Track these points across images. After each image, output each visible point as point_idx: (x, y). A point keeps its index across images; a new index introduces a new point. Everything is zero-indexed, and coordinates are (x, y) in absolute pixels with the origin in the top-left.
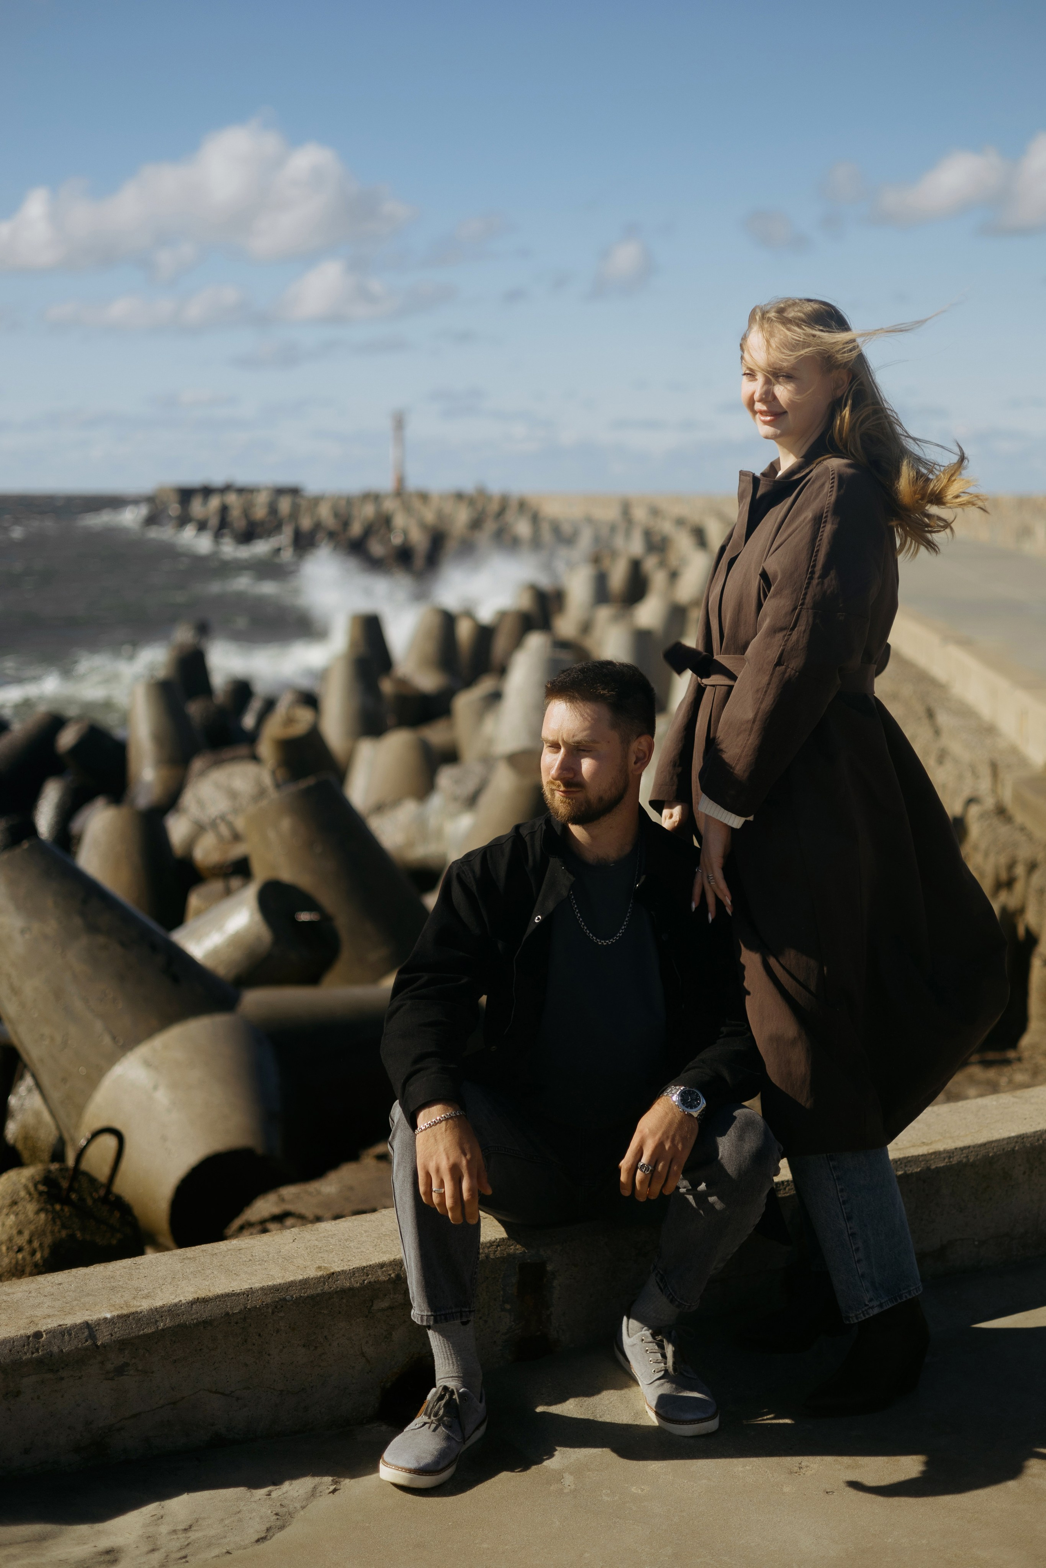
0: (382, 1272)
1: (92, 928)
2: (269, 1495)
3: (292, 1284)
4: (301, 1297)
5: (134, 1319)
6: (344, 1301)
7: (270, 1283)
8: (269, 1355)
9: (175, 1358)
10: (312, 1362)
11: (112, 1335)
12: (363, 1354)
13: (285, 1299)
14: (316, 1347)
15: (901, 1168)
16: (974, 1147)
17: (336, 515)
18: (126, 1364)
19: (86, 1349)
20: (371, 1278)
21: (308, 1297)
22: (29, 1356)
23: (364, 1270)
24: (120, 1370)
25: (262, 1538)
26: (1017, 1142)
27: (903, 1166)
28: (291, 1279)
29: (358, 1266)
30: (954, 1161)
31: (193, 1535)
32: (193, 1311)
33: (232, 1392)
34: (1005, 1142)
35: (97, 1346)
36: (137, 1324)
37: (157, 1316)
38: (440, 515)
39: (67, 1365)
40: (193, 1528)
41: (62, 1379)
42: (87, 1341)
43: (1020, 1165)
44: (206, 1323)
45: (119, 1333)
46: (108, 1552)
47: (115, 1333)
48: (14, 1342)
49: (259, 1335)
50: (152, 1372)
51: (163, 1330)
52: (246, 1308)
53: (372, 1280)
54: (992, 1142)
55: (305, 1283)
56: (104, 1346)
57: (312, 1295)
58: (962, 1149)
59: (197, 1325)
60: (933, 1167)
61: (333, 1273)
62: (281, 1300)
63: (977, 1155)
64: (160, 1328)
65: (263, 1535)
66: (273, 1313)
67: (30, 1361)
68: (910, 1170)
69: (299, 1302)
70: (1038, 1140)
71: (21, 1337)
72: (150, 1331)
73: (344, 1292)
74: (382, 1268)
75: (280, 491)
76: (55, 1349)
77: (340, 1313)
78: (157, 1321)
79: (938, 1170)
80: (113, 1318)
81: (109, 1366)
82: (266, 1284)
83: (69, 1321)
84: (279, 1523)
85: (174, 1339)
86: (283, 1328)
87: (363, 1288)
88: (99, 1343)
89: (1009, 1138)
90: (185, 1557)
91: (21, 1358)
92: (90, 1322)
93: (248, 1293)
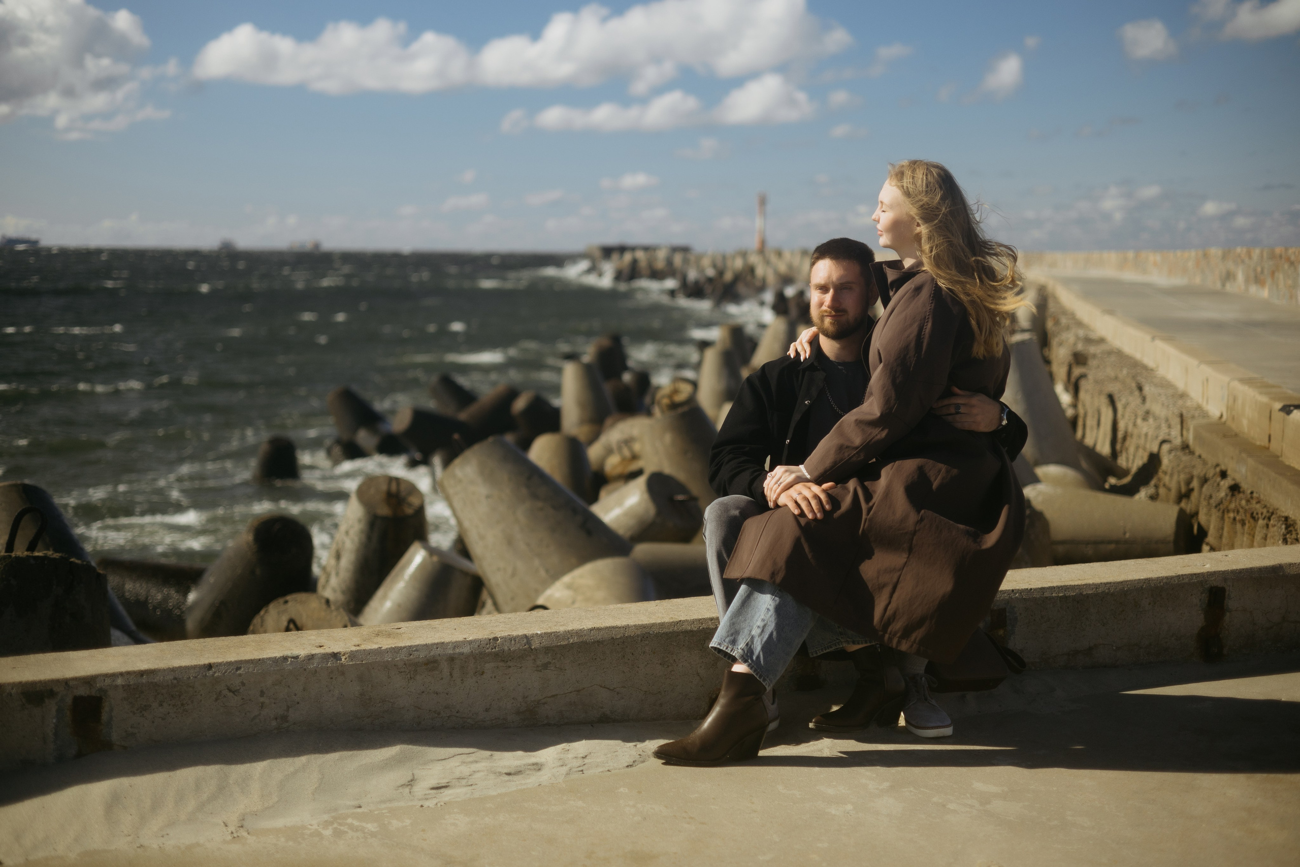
0: (712, 623)
1: (534, 496)
2: (636, 746)
3: (653, 625)
4: (659, 632)
5: (554, 635)
6: (687, 638)
7: (640, 623)
8: (638, 667)
9: (579, 662)
10: (665, 675)
11: (541, 644)
12: (698, 674)
13: (649, 633)
14: (668, 666)
15: (1062, 592)
16: (1114, 583)
17: (714, 266)
18: (549, 663)
19: (525, 650)
20: (704, 626)
21: (664, 633)
22: (490, 650)
23: (700, 621)
24: (546, 666)
25: (630, 765)
26: (1144, 583)
27: (1063, 590)
28: (654, 622)
29: (696, 618)
30: (1100, 590)
31: (586, 761)
32: (592, 634)
33: (615, 688)
34: (1136, 582)
35: (532, 649)
36: (556, 639)
37: (569, 635)
38: (790, 267)
39: (513, 659)
40: (588, 757)
41: (510, 667)
42: (525, 645)
43: (1146, 598)
44: (599, 642)
45: (545, 643)
46: (536, 764)
47: (543, 642)
48: (481, 642)
49: (633, 654)
50: (565, 670)
51: (572, 644)
52: (624, 636)
53: (705, 627)
54: (1127, 581)
55: (662, 625)
56: (536, 649)
57: (667, 632)
58: (1106, 584)
59: (594, 643)
60: (1085, 593)
61: (680, 621)
62: (646, 633)
63: (1116, 588)
64: (570, 642)
65: (631, 764)
66: (641, 641)
67: (490, 654)
68: (1068, 594)
69: (658, 635)
70: (1160, 582)
71: (486, 639)
72: (564, 643)
73: (686, 632)
74: (711, 621)
75: (675, 249)
76: (506, 648)
77: (684, 646)
78: (569, 638)
79: (1088, 596)
80: (541, 634)
81: (539, 663)
82: (637, 623)
83: (515, 633)
84: (641, 759)
85: (579, 650)
86: (647, 651)
87: (699, 631)
88: (533, 647)
89: (1139, 580)
90: (582, 771)
91: (485, 651)
92: (527, 635)
93: (626, 627)
